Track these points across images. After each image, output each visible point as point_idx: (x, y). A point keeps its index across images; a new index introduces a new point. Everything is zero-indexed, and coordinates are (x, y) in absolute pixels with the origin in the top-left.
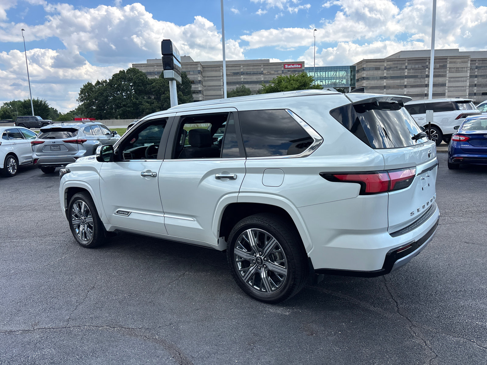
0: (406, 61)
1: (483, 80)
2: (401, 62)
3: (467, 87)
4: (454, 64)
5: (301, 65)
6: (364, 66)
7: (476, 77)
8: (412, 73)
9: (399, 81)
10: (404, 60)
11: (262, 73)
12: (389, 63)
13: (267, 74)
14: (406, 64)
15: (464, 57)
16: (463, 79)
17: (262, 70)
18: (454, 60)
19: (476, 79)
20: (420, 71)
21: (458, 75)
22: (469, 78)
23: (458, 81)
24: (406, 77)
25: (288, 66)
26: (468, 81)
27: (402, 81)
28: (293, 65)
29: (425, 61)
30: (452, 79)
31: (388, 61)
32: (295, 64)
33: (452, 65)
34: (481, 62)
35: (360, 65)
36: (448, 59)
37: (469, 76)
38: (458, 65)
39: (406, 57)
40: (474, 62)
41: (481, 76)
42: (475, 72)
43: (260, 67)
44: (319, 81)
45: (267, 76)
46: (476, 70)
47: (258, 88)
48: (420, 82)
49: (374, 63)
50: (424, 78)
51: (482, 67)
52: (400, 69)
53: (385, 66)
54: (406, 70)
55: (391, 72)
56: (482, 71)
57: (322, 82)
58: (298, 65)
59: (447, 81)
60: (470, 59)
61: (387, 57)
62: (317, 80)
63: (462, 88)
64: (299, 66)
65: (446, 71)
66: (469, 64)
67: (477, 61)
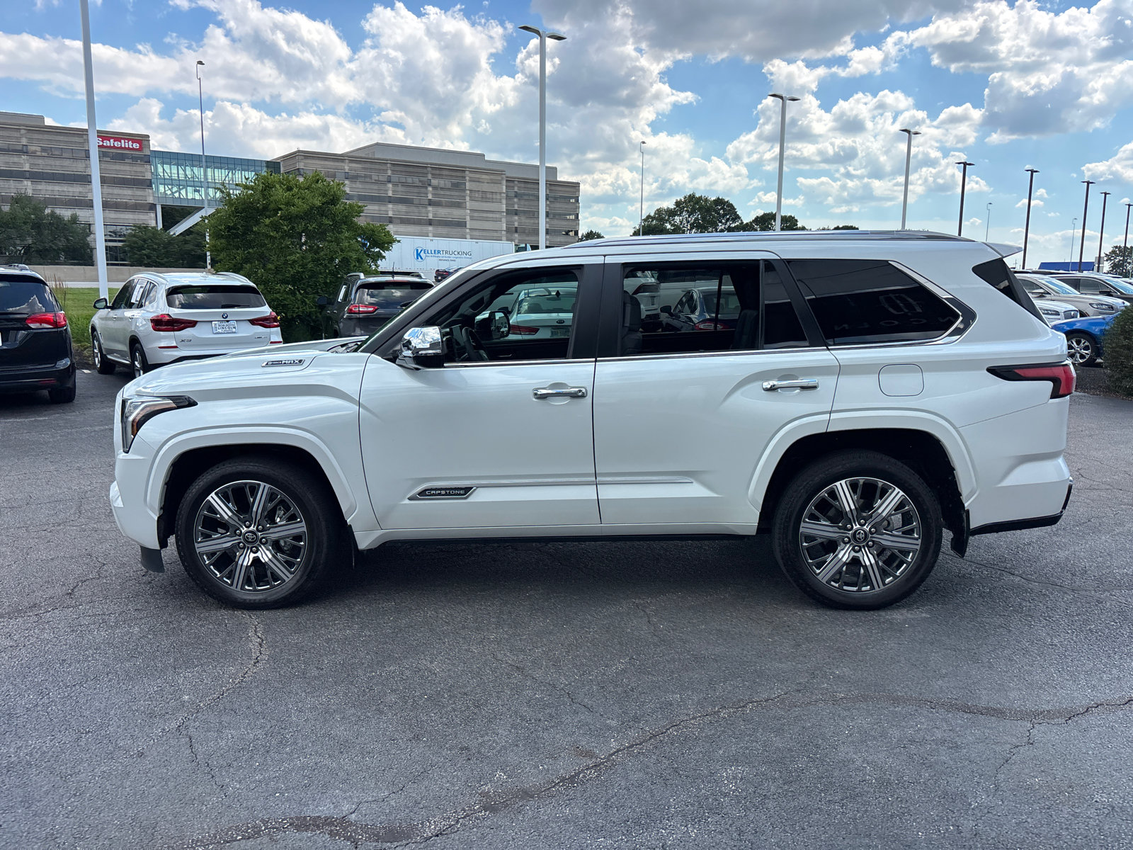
0: (389, 165)
1: (528, 221)
2: (377, 167)
3: (504, 233)
4: (478, 184)
5: (139, 142)
6: (301, 165)
7: (516, 214)
8: (401, 192)
9: (376, 207)
10: (383, 162)
11: (23, 151)
12: (354, 165)
13: (39, 154)
14: (389, 172)
15: (495, 171)
16: (494, 215)
17: (24, 141)
18: (478, 176)
19: (516, 218)
20: (416, 190)
21: (486, 206)
22: (505, 214)
23: (487, 220)
24: (390, 200)
25: (102, 141)
26: (504, 220)
27: (383, 208)
28: (118, 140)
29: (425, 171)
30: (476, 214)
31: (351, 161)
32: (124, 139)
33: (474, 186)
34: (523, 185)
35: (291, 162)
36: (467, 172)
37: (505, 210)
38: (486, 187)
39: (388, 158)
40: (511, 184)
41: (524, 212)
42: (514, 204)
43: (16, 134)
44: (191, 188)
45: (40, 161)
46: (516, 200)
47: (15, 191)
48: (417, 214)
49: (322, 163)
50: (424, 206)
51: (524, 194)
52: (377, 182)
53: (347, 171)
54: (390, 185)
55: (359, 185)
56: (526, 203)
57: (198, 191)
58: (130, 142)
59: (468, 218)
60: (504, 176)
61: (348, 153)
62: (185, 187)
63: (495, 234)
64: (136, 146)
65: (465, 196)
66: (504, 187)
67: (516, 182)
